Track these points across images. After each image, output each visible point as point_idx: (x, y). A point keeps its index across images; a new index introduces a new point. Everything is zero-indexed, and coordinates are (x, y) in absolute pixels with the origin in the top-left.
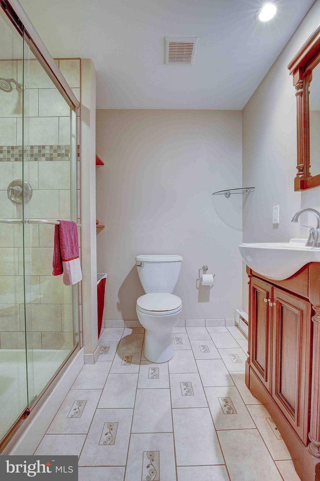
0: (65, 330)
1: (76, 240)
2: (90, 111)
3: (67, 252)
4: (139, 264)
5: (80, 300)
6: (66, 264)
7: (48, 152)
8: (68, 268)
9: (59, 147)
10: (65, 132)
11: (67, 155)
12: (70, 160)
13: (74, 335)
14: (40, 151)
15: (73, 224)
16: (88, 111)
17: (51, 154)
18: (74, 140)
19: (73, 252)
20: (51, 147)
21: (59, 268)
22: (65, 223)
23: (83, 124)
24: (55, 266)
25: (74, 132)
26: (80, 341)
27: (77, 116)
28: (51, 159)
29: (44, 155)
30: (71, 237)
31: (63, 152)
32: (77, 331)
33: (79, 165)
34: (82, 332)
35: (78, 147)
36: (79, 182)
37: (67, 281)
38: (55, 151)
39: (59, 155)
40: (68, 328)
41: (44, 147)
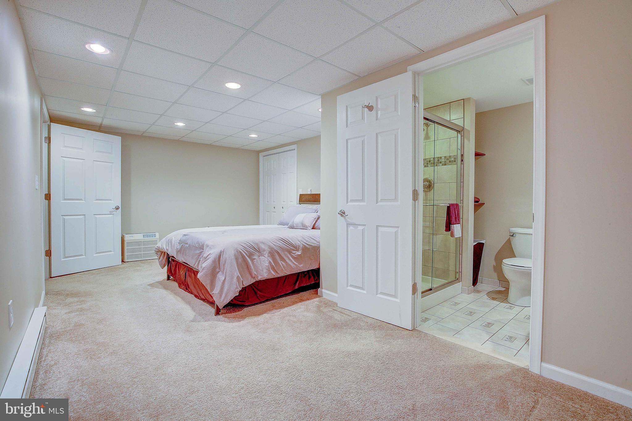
0: (450, 269)
1: (458, 214)
2: (470, 131)
3: (453, 219)
4: (512, 235)
5: (461, 251)
6: (452, 226)
7: (443, 160)
8: (453, 228)
9: (450, 157)
10: (454, 147)
11: (455, 161)
12: (457, 164)
13: (456, 273)
14: (438, 160)
15: (457, 205)
16: (469, 131)
17: (445, 162)
18: (459, 152)
19: (456, 220)
20: (445, 157)
21: (448, 228)
22: (452, 205)
23: (465, 140)
24: (446, 227)
25: (459, 147)
26: (459, 277)
27: (461, 136)
28: (445, 165)
29: (441, 163)
30: (455, 212)
31: (453, 159)
32: (458, 271)
33: (462, 167)
34: (461, 272)
35: (462, 155)
36: (462, 177)
37: (452, 235)
38: (448, 159)
39: (450, 162)
40: (452, 268)
41: (441, 158)
